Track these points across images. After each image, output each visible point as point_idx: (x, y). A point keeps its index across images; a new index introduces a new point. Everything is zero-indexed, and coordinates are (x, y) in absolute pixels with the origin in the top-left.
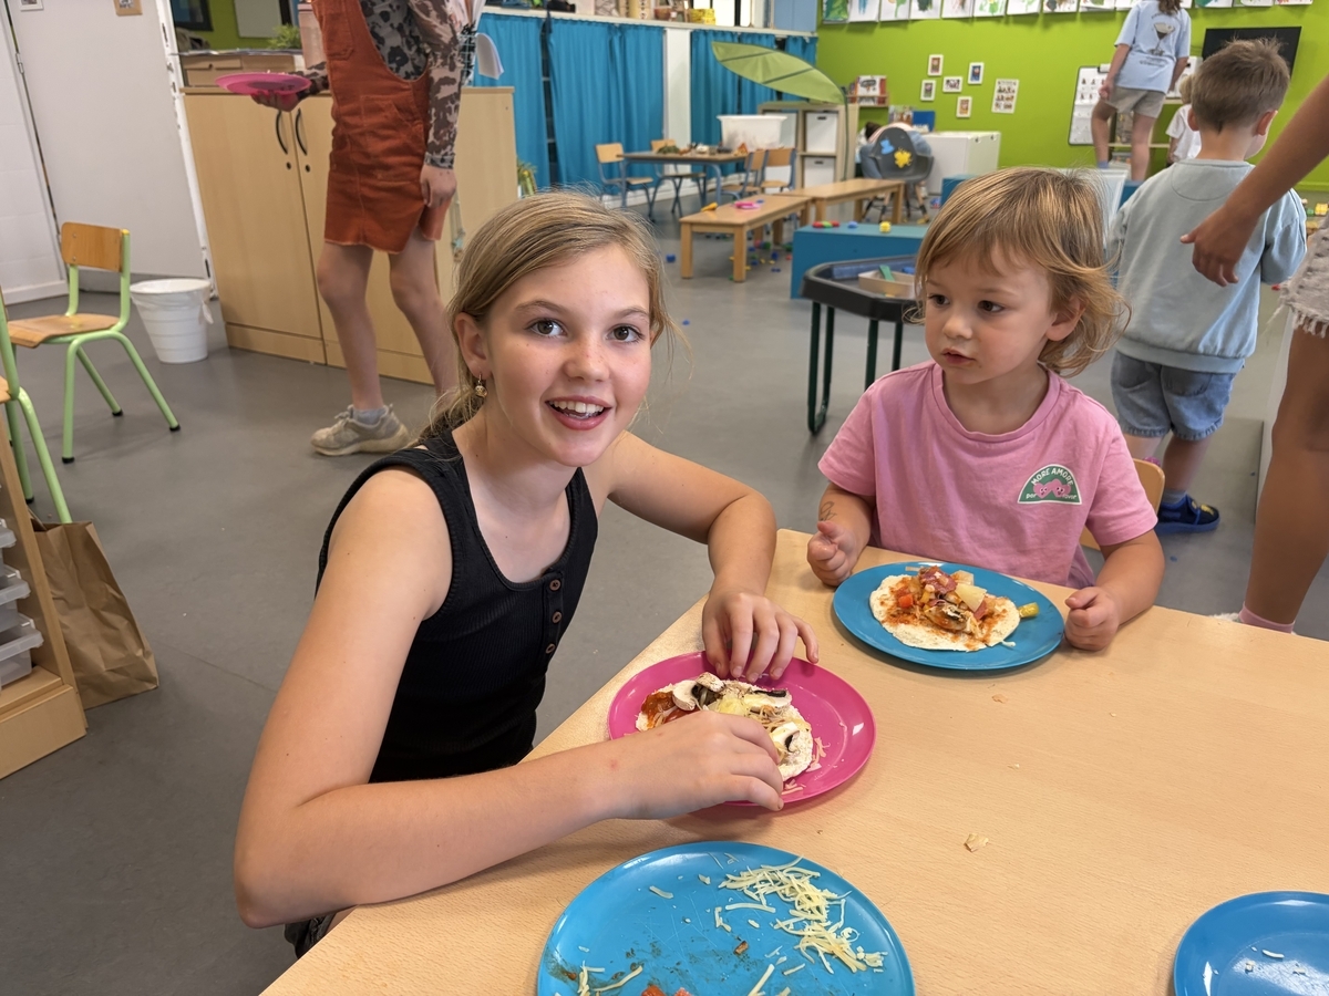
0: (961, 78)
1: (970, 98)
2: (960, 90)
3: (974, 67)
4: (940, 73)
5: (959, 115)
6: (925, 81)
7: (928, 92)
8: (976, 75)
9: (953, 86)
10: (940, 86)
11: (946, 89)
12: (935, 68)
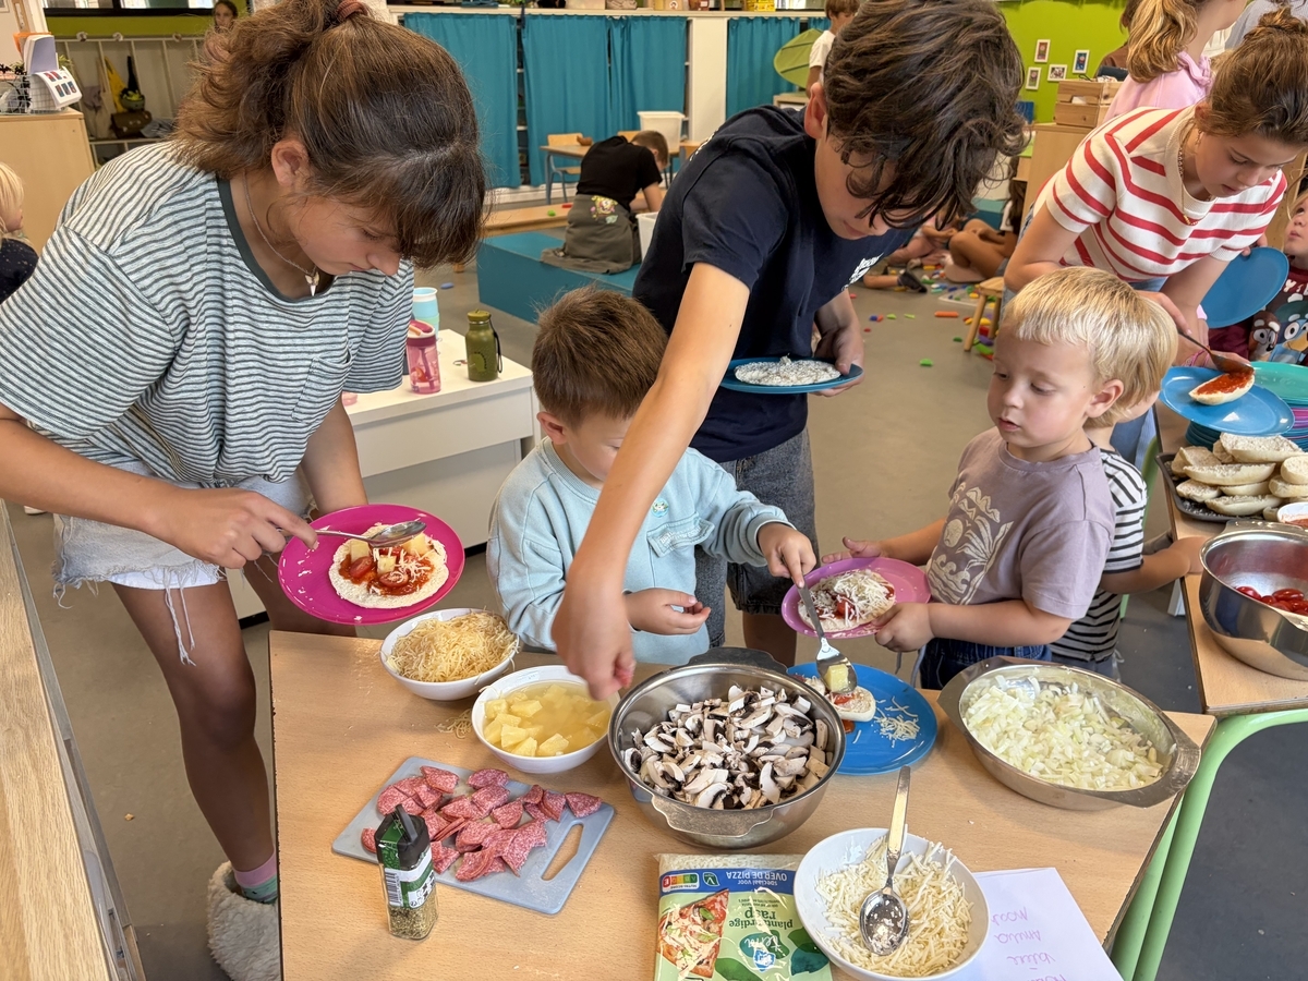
0: (1065, 66)
3: (1080, 55)
4: (1045, 61)
6: (1031, 69)
7: (1033, 79)
8: (1080, 64)
9: (1058, 75)
10: (1045, 73)
11: (1050, 77)
12: (1042, 55)
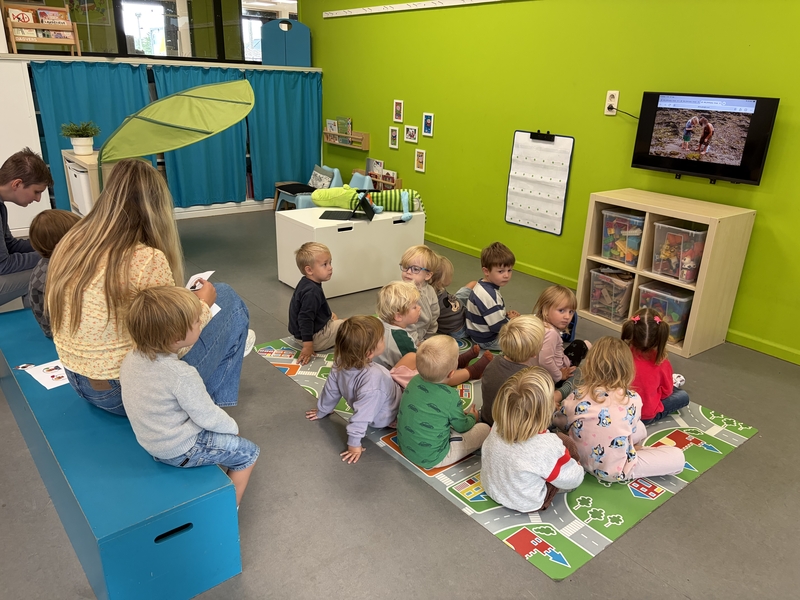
0: (416, 128)
1: (424, 151)
2: (416, 141)
3: (426, 116)
4: (401, 120)
5: (416, 169)
6: (391, 128)
7: (394, 138)
8: (428, 127)
9: (412, 136)
10: (401, 131)
11: (406, 138)
12: (398, 115)
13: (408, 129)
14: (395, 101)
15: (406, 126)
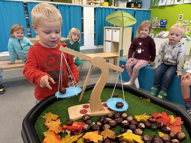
0: (188, 21)
1: (190, 27)
2: (187, 24)
6: (177, 22)
12: (181, 18)
13: (184, 22)
14: (180, 15)
15: (183, 21)
